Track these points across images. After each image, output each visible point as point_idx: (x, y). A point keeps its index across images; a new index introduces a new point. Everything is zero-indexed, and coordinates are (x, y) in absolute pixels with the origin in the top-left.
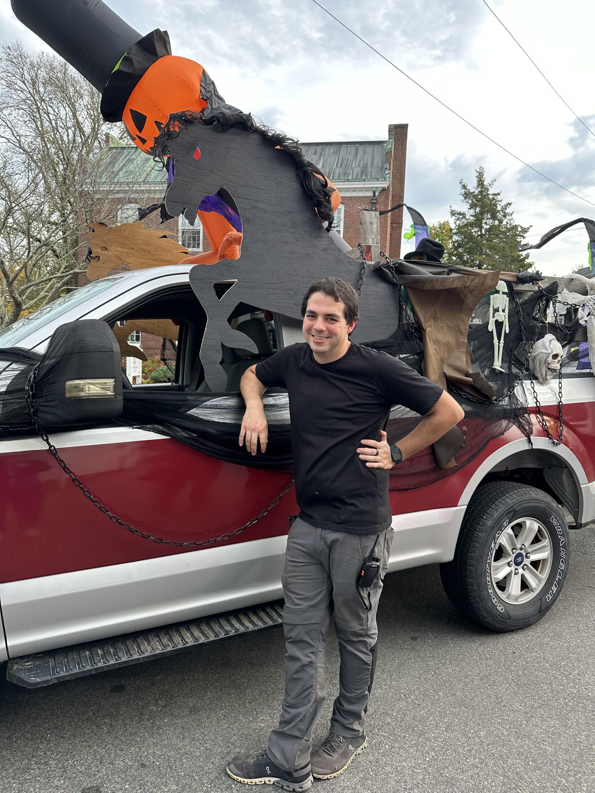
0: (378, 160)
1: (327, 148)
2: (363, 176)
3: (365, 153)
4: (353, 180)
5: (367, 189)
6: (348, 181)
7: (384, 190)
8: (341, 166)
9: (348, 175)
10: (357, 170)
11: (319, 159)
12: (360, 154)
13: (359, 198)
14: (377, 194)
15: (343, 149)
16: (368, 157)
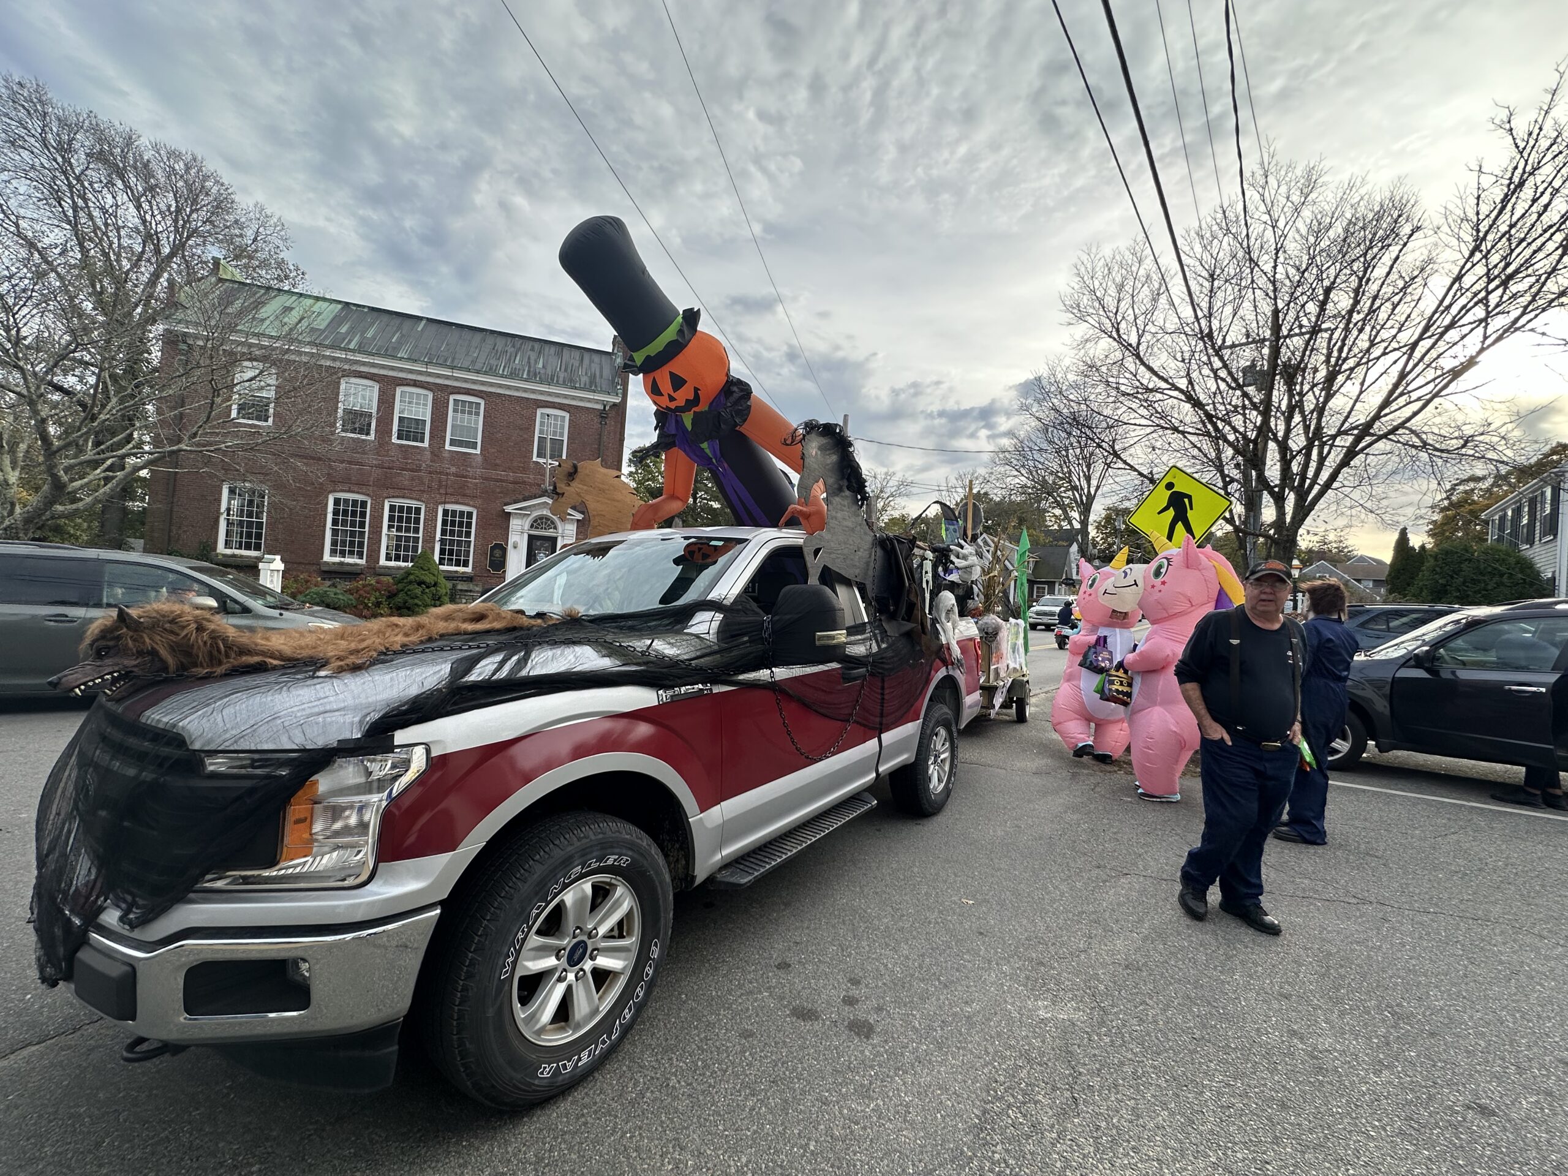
0: (607, 372)
1: (547, 347)
2: (592, 386)
3: (591, 361)
4: (580, 389)
5: (597, 402)
6: (576, 388)
7: (615, 405)
8: (566, 370)
9: (575, 382)
10: (585, 379)
11: (539, 357)
12: (586, 361)
13: (587, 408)
14: (607, 408)
15: (566, 352)
16: (595, 367)
